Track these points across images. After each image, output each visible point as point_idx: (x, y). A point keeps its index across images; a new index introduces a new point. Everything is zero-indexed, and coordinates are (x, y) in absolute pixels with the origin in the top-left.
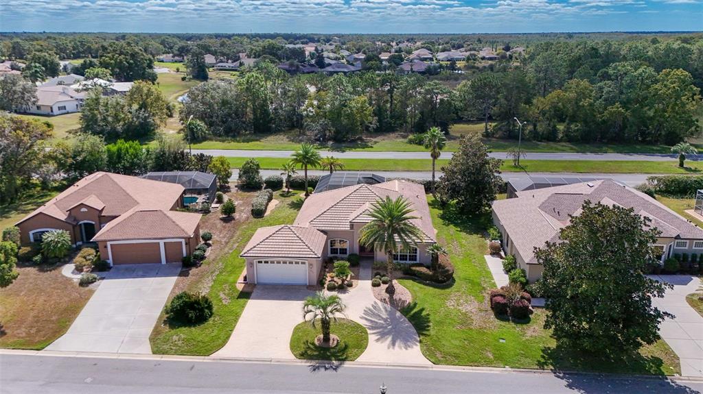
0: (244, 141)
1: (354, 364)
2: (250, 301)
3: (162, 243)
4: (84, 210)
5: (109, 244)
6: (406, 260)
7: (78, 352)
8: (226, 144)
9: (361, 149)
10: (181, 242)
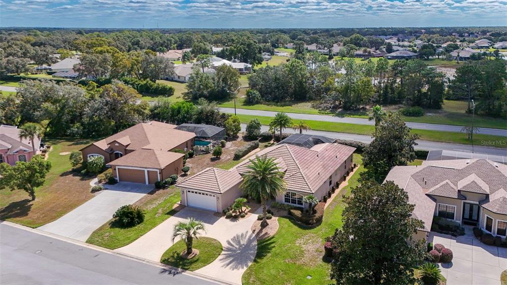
0: (281, 106)
1: (191, 274)
2: (172, 217)
3: (146, 170)
4: (117, 144)
5: (117, 167)
6: (296, 203)
7: (51, 234)
8: (269, 107)
9: (358, 116)
10: (157, 172)
